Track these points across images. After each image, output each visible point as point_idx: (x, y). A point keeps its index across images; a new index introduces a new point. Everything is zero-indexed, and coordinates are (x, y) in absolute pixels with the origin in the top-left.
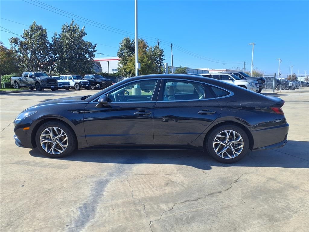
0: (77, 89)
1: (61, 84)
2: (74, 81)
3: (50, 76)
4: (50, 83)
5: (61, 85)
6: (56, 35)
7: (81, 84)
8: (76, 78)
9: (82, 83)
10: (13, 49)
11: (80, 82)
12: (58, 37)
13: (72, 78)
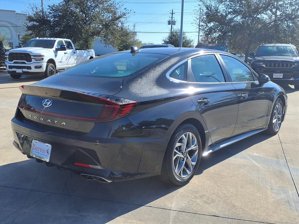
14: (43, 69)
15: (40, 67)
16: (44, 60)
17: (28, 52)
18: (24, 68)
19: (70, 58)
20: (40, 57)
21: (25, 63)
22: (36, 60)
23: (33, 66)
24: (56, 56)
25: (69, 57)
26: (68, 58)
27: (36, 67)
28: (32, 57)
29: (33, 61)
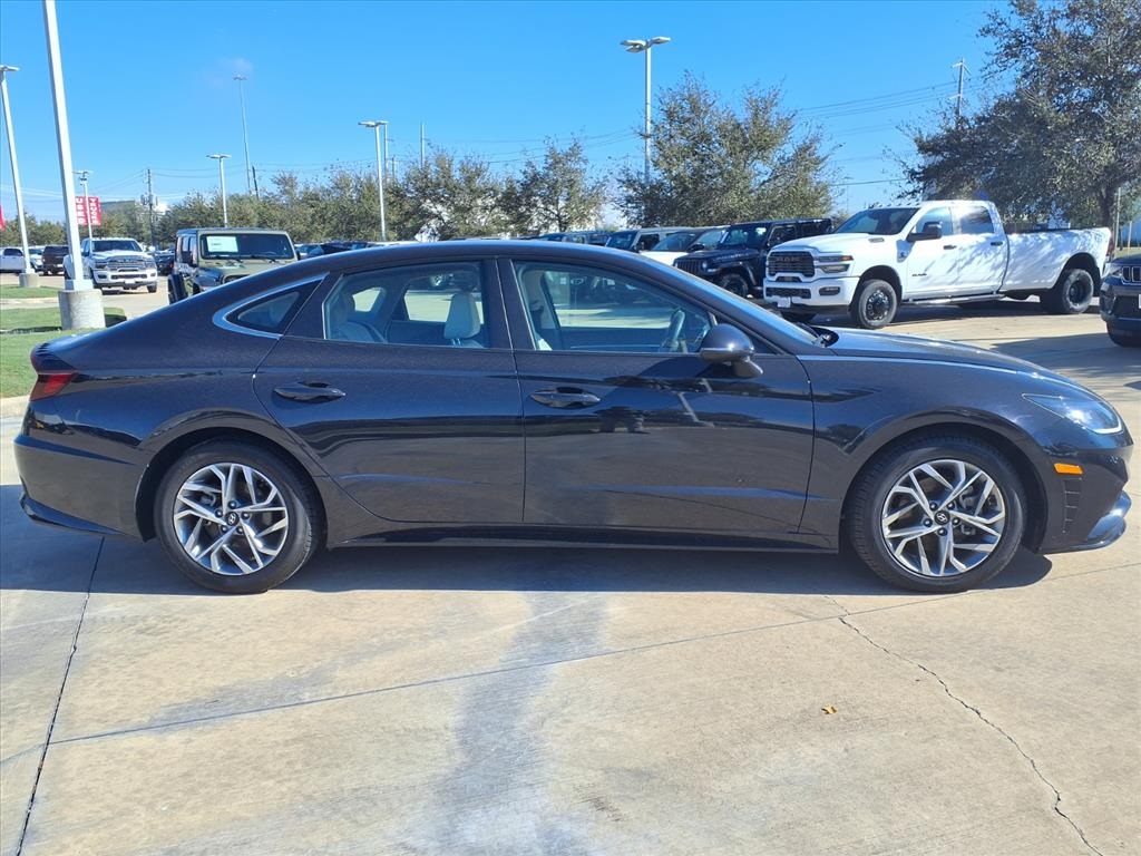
14: (843, 296)
15: (836, 291)
16: (849, 272)
17: (806, 250)
18: (796, 295)
19: (968, 263)
20: (839, 263)
21: (797, 280)
22: (827, 272)
23: (814, 289)
24: (902, 257)
25: (964, 261)
26: (962, 264)
27: (823, 292)
28: (816, 263)
29: (818, 273)
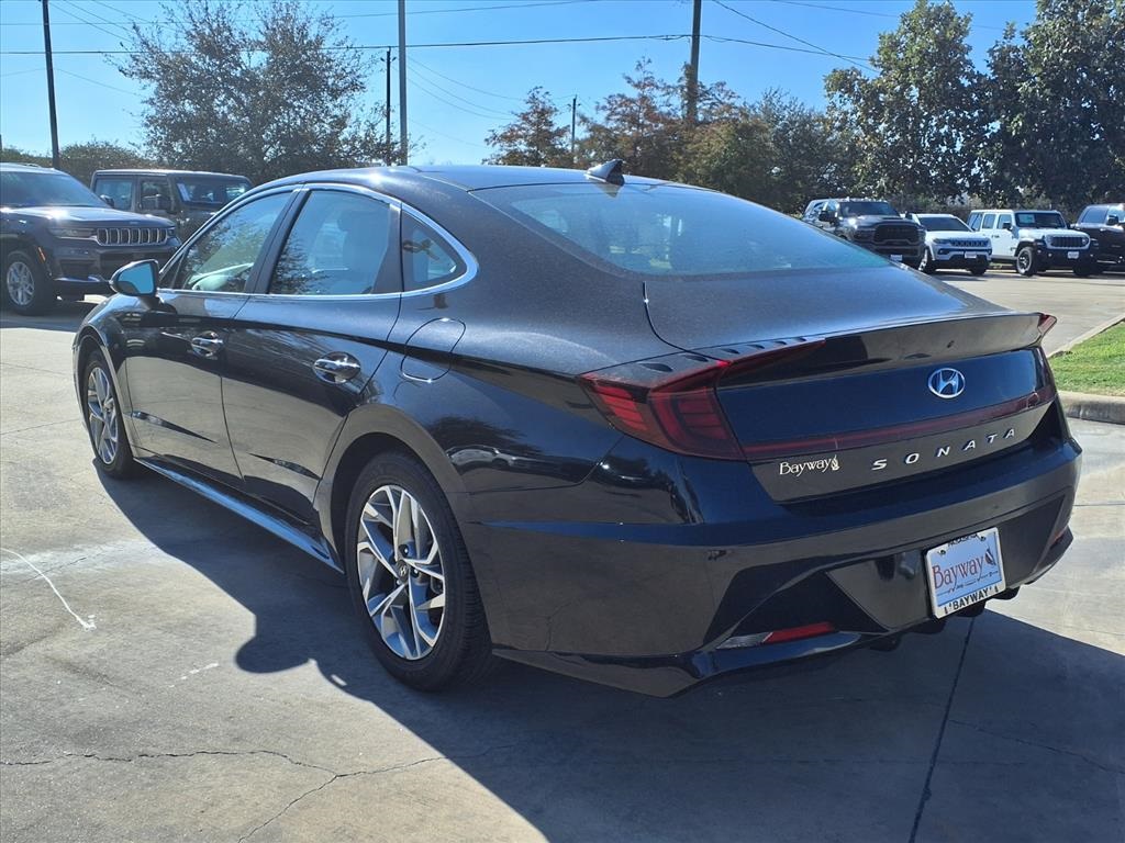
0: (1023, 271)
1: (949, 246)
2: (1016, 236)
3: (903, 216)
4: (888, 244)
5: (946, 251)
6: (1009, 34)
7: (1044, 248)
8: (1033, 221)
9: (1049, 246)
10: (836, 114)
11: (1042, 241)
12: (1018, 42)
13: (1014, 223)
